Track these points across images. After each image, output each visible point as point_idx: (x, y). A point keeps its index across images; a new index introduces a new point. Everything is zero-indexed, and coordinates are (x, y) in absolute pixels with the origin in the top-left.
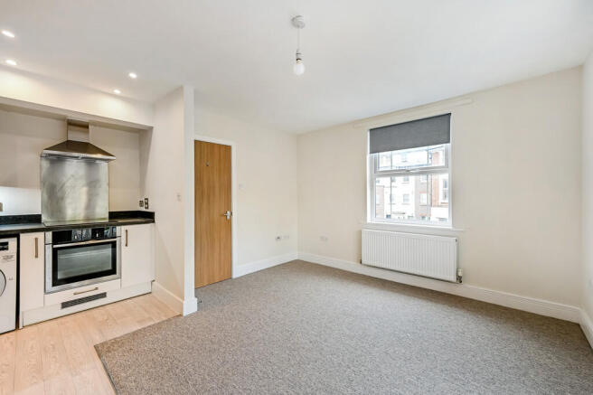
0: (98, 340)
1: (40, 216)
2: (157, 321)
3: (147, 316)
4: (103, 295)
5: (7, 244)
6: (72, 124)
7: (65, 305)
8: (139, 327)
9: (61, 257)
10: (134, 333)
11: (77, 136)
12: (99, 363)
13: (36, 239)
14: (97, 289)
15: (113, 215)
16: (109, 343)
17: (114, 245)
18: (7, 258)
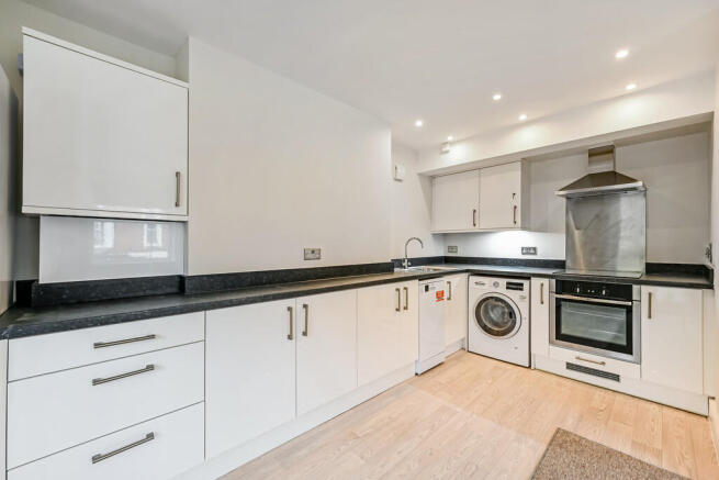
0: (568, 426)
1: (564, 262)
2: (665, 466)
3: (658, 445)
4: (616, 378)
5: (522, 285)
6: (594, 154)
7: (570, 366)
8: (627, 451)
9: (565, 309)
10: (609, 452)
11: (602, 167)
12: (542, 448)
13: (542, 285)
14: (603, 363)
15: (652, 269)
16: (573, 437)
17: (629, 310)
18: (523, 298)
